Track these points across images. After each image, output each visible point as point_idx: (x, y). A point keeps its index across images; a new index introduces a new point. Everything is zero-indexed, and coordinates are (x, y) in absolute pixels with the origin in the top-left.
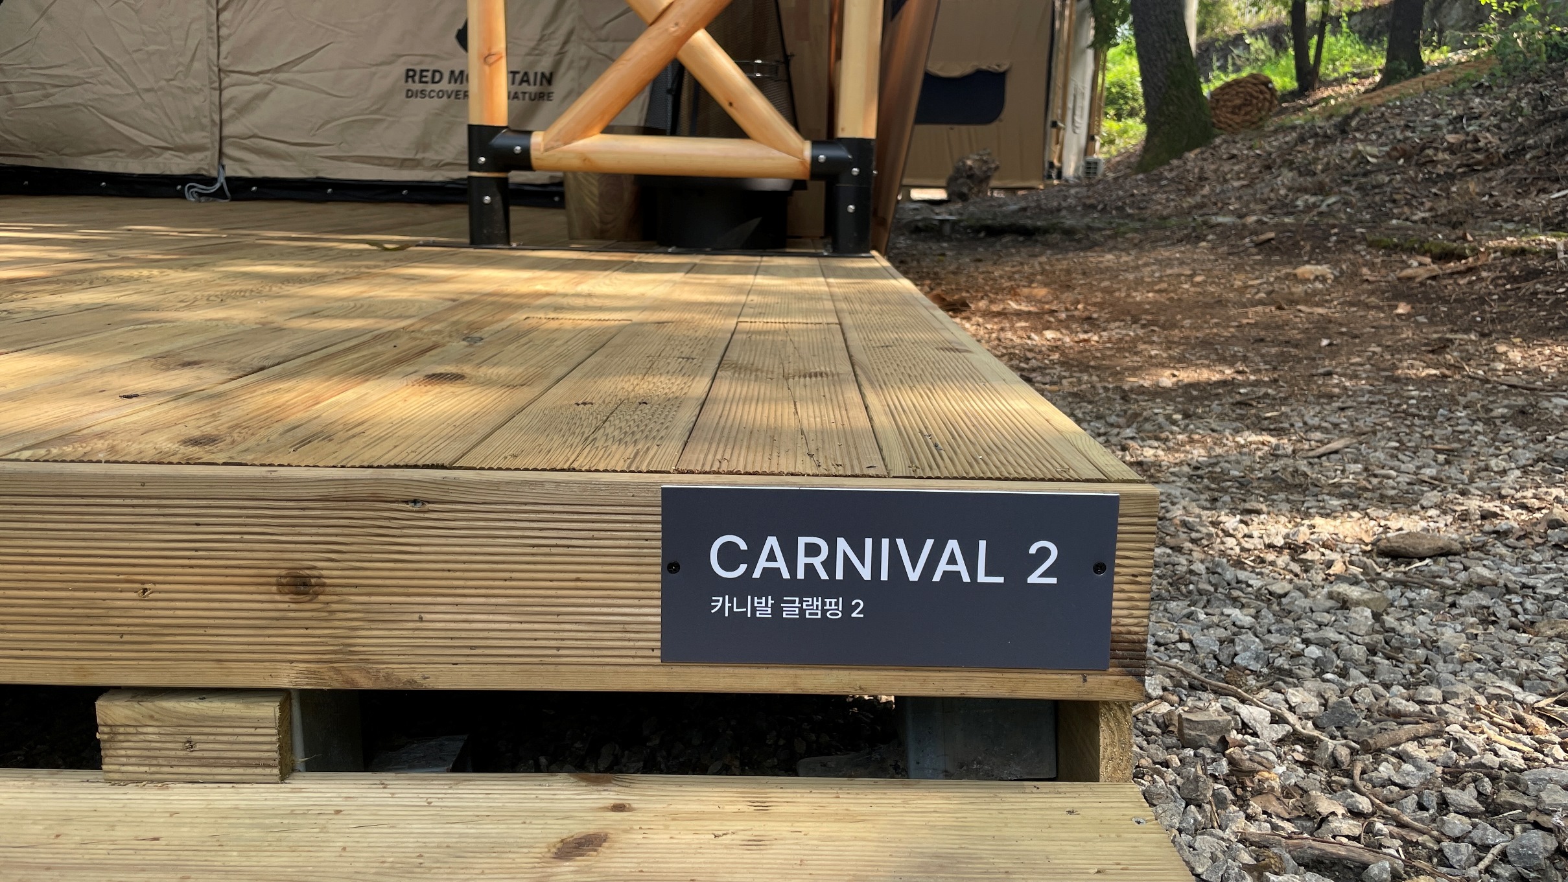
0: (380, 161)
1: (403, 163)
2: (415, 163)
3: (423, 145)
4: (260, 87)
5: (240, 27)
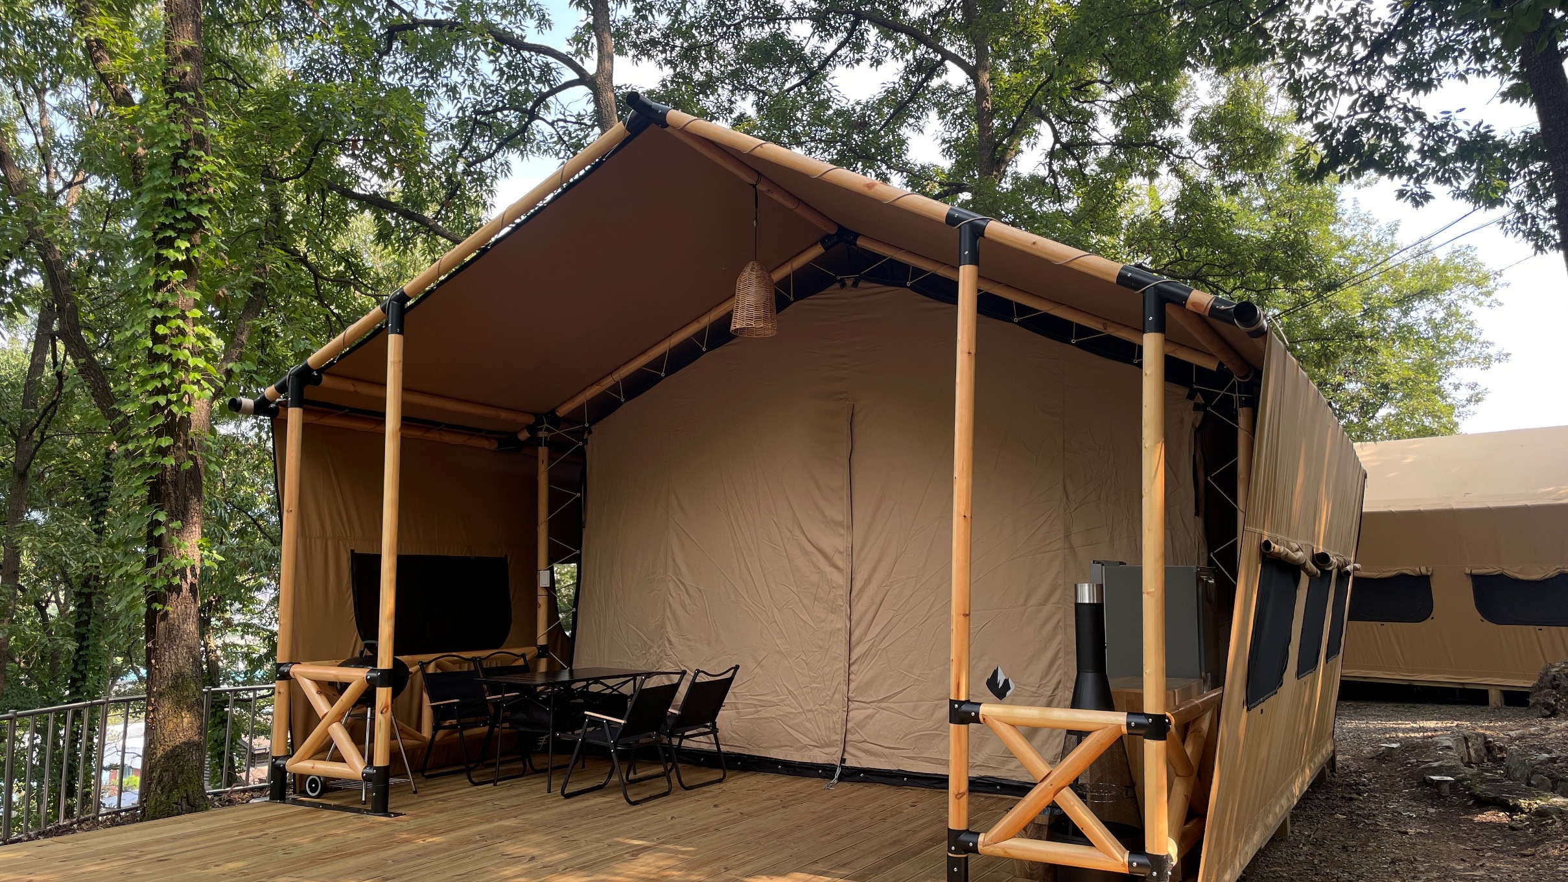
4: (871, 712)
5: (861, 675)
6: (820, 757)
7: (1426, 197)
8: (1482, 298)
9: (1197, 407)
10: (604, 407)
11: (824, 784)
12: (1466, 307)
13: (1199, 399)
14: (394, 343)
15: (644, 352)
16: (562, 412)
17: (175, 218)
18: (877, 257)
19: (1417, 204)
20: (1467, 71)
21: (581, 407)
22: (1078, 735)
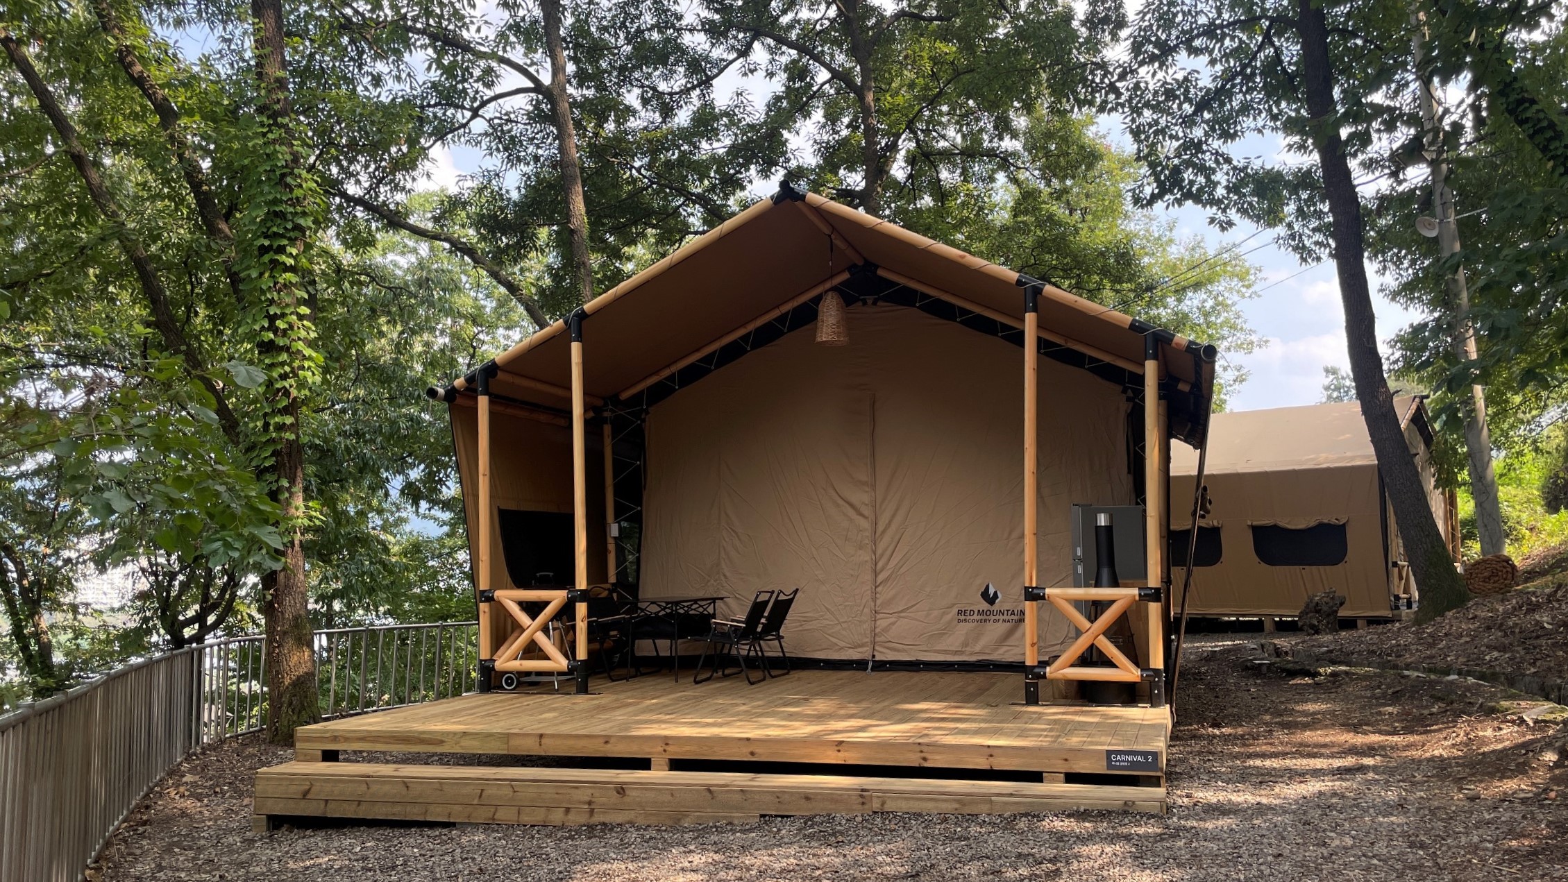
0: (945, 652)
1: (956, 653)
2: (962, 653)
3: (966, 644)
4: (893, 620)
5: (885, 593)
6: (854, 655)
7: (1230, 224)
8: (1244, 290)
9: (1128, 399)
10: (660, 392)
11: (859, 674)
12: (1232, 298)
13: (1130, 393)
14: (576, 348)
15: (698, 350)
16: (625, 396)
17: (285, 228)
18: (892, 284)
19: (1223, 229)
20: (1264, 127)
21: (642, 391)
22: (1104, 604)
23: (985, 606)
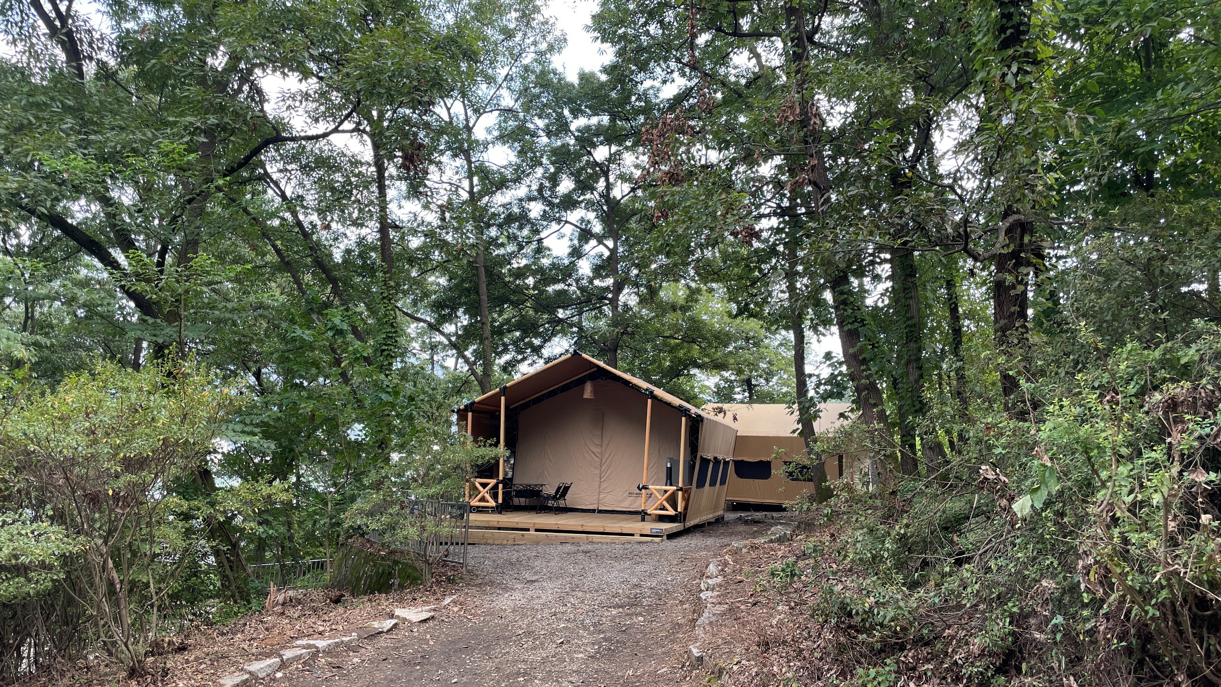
0: (623, 507)
2: (629, 508)
3: (630, 505)
4: (606, 495)
5: (604, 485)
6: (591, 507)
11: (593, 514)
14: (503, 398)
16: (512, 407)
21: (518, 406)
22: (666, 491)
23: (638, 491)
